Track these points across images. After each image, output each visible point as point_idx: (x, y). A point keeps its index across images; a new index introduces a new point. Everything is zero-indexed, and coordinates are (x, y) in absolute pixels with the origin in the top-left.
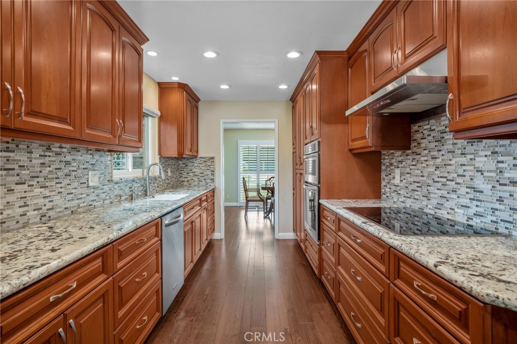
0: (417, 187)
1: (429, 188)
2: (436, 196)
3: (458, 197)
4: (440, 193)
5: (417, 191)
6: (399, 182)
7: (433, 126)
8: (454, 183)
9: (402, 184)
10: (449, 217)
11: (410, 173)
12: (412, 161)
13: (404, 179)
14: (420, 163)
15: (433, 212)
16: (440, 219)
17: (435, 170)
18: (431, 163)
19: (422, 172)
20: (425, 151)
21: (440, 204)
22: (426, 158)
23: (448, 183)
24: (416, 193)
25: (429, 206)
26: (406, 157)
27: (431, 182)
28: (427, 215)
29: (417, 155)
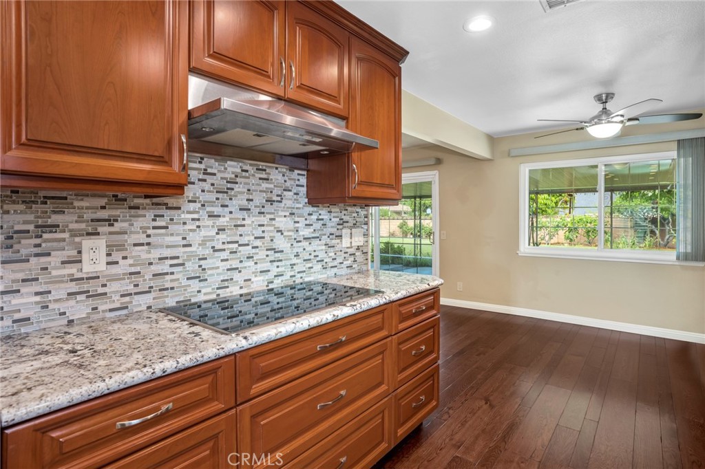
0: (171, 266)
1: (202, 262)
2: (220, 271)
3: (256, 263)
4: (227, 265)
5: (172, 273)
6: (101, 267)
7: (212, 167)
8: (250, 247)
9: (114, 270)
10: (244, 291)
11: (148, 244)
12: (154, 220)
13: (125, 258)
14: (179, 224)
15: (214, 296)
16: (228, 301)
17: (217, 234)
18: (210, 222)
19: (184, 238)
20: (192, 205)
21: (227, 280)
22: (196, 216)
23: (240, 248)
24: (168, 277)
25: (203, 291)
26: (128, 212)
27: (208, 251)
28: (199, 306)
29: (167, 208)
